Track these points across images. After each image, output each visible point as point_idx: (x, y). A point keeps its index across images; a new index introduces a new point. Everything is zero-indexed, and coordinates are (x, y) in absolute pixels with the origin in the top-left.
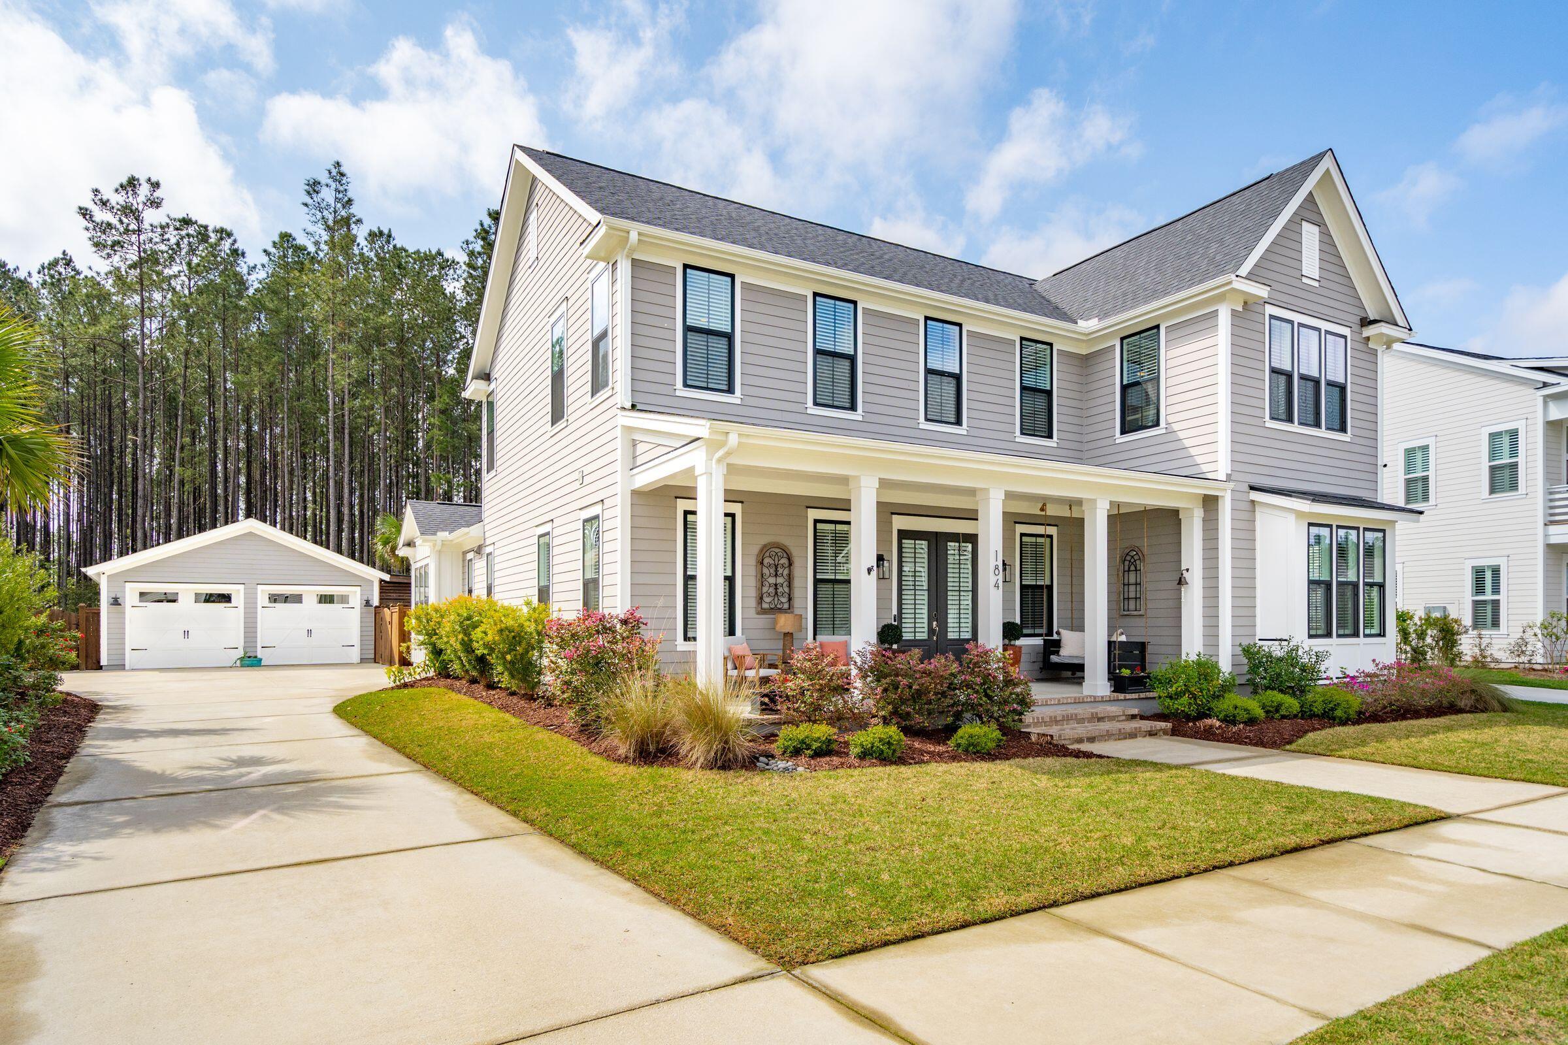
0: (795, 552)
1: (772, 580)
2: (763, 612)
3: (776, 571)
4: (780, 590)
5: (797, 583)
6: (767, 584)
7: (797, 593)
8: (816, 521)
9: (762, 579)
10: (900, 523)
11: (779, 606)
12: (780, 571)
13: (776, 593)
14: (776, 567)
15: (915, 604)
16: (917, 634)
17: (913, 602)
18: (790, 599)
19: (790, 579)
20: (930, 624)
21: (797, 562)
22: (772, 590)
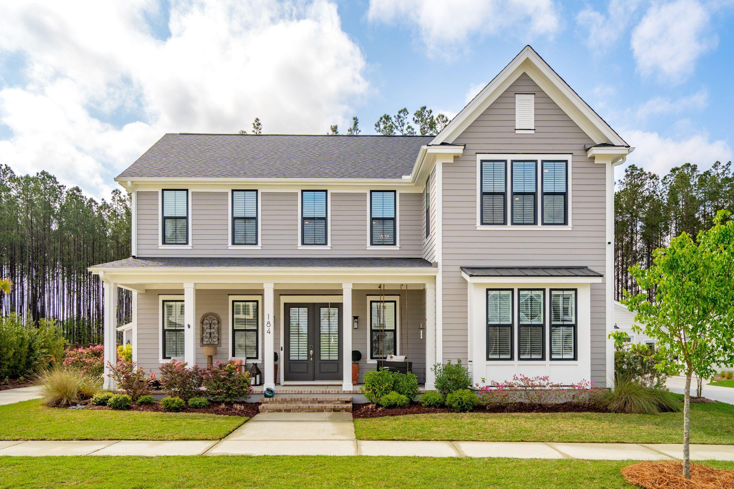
0: (222, 317)
1: (208, 331)
2: (203, 345)
3: (210, 326)
4: (213, 335)
5: (223, 331)
6: (205, 333)
7: (223, 337)
8: (233, 302)
9: (203, 330)
10: (284, 299)
11: (212, 343)
12: (213, 326)
13: (210, 337)
14: (210, 324)
15: (299, 341)
16: (300, 357)
17: (298, 340)
18: (218, 339)
19: (219, 331)
20: (308, 351)
21: (223, 322)
22: (208, 335)
